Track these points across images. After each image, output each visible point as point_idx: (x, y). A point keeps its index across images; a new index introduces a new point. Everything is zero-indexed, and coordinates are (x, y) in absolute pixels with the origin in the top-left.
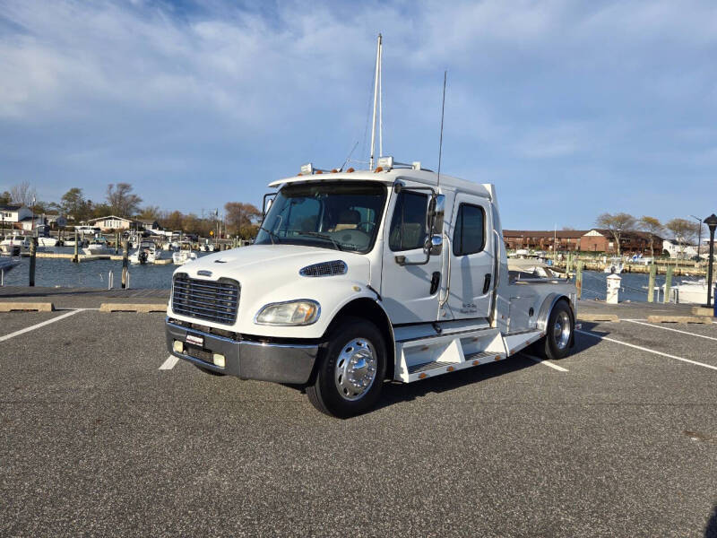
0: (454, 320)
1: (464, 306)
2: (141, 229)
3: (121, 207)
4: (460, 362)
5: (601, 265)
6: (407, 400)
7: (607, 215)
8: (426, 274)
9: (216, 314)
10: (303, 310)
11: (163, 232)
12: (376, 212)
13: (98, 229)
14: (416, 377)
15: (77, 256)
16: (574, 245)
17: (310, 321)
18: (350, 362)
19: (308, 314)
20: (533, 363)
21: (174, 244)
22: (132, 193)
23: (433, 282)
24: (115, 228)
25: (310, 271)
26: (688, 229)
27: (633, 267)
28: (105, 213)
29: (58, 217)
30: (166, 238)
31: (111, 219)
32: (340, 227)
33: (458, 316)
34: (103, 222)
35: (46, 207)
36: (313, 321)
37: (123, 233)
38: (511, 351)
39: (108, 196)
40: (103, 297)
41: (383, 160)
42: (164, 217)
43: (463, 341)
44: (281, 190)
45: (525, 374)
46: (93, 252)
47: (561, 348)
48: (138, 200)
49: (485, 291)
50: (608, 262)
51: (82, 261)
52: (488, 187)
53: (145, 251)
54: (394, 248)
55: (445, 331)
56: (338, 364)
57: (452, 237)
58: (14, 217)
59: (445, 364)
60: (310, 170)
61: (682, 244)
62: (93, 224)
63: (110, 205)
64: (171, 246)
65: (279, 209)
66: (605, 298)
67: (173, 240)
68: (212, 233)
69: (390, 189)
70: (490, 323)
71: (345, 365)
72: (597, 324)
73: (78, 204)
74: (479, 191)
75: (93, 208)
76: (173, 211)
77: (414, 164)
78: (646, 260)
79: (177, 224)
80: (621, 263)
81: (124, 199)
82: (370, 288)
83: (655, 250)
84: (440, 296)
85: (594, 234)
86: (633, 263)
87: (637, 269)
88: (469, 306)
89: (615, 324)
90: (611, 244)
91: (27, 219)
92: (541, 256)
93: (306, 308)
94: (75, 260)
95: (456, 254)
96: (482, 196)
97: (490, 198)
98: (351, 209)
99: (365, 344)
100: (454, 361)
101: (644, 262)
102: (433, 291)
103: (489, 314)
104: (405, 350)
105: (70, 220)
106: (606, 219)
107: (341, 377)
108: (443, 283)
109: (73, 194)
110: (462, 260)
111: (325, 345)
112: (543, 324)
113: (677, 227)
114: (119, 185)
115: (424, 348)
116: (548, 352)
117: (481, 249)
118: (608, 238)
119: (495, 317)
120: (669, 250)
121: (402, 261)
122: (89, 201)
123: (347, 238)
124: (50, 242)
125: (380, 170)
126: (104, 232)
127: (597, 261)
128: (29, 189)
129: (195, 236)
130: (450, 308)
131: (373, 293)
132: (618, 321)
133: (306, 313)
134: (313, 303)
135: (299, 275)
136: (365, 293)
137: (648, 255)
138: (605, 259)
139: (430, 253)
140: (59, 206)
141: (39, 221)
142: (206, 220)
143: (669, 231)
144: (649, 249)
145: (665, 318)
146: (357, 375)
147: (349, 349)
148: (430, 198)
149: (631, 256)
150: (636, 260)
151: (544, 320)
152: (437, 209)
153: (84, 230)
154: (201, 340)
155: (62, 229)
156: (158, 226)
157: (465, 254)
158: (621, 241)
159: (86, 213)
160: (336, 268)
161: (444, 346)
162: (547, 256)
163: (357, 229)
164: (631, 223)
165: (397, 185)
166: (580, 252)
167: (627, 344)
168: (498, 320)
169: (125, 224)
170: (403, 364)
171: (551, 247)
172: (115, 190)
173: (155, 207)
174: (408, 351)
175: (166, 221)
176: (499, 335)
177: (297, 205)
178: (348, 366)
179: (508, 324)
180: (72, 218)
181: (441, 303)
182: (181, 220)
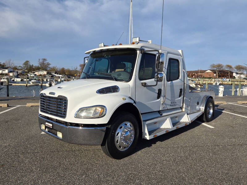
0: (167, 109)
1: (171, 103)
2: (51, 74)
3: (43, 67)
4: (171, 128)
5: (212, 82)
6: (148, 147)
7: (214, 64)
8: (156, 90)
9: (58, 113)
10: (98, 110)
11: (58, 75)
12: (132, 64)
13: (36, 75)
14: (152, 137)
15: (27, 84)
16: (202, 75)
17: (102, 116)
18: (122, 133)
19: (100, 112)
20: (199, 124)
21: (62, 79)
22: (47, 62)
23: (158, 94)
24: (42, 74)
25: (101, 91)
26: (242, 68)
27: (223, 82)
28: (38, 69)
29: (22, 71)
30: (59, 77)
31: (40, 71)
32: (117, 70)
33: (169, 107)
34: (37, 72)
35: (17, 68)
36: (103, 115)
37: (45, 76)
38: (191, 121)
39: (39, 63)
40: (30, 100)
41: (135, 39)
42: (58, 70)
43: (172, 118)
44: (90, 55)
45: (196, 130)
46: (33, 83)
47: (209, 117)
48: (49, 64)
49: (180, 96)
50: (215, 81)
51: (29, 86)
52: (180, 51)
53: (51, 82)
54: (141, 79)
55: (164, 114)
56: (116, 135)
57: (166, 74)
58: (6, 71)
59: (164, 129)
60: (103, 45)
61: (240, 74)
62: (34, 73)
63: (40, 66)
64: (61, 80)
65: (91, 63)
66: (218, 95)
67: (62, 78)
68: (75, 75)
69: (138, 52)
70: (182, 109)
71: (120, 134)
72: (218, 105)
73: (29, 66)
74: (177, 53)
75: (34, 67)
76: (62, 68)
77: (149, 41)
78: (228, 80)
79: (63, 72)
80: (219, 81)
81: (45, 64)
82: (130, 98)
83: (230, 76)
84: (162, 99)
85: (209, 71)
86: (222, 81)
87: (225, 83)
88: (173, 103)
89: (225, 105)
90: (215, 75)
91: (11, 72)
92: (191, 80)
93: (99, 109)
94: (27, 86)
95: (168, 81)
96: (178, 55)
97: (181, 56)
98: (122, 62)
99: (129, 124)
100: (168, 128)
101: (227, 81)
102: (158, 97)
103: (181, 106)
104: (147, 124)
105: (26, 72)
106: (213, 66)
107: (118, 140)
108: (162, 94)
109: (26, 63)
110: (171, 83)
111: (109, 126)
112: (203, 108)
113: (238, 68)
114: (42, 59)
115: (155, 123)
116: (204, 119)
117: (178, 78)
118: (214, 72)
119: (184, 107)
120: (235, 76)
121: (145, 85)
122: (33, 65)
123: (119, 75)
124: (19, 80)
125: (133, 43)
126: (38, 76)
127: (211, 81)
128: (11, 61)
129: (69, 76)
130: (165, 104)
131: (131, 100)
132: (226, 104)
133: (100, 111)
134: (103, 107)
135: (96, 93)
136: (128, 101)
137: (228, 78)
138: (213, 80)
139: (157, 81)
140: (22, 67)
141: (15, 72)
142: (73, 70)
143: (235, 70)
144: (228, 76)
145: (244, 102)
146: (125, 139)
147: (121, 127)
148: (157, 55)
149: (222, 78)
150: (224, 80)
151: (203, 106)
152: (160, 61)
153: (31, 75)
154: (51, 125)
155: (23, 75)
156: (57, 73)
157: (172, 81)
158: (218, 73)
159: (32, 69)
160: (114, 89)
161: (164, 121)
162: (193, 80)
163: (124, 71)
164: (222, 67)
165: (141, 50)
166: (204, 78)
167: (233, 114)
168: (185, 108)
169: (45, 73)
170: (146, 131)
171: (194, 76)
172: (41, 61)
173: (55, 66)
174: (148, 125)
175: (59, 71)
176: (186, 114)
177: (98, 62)
178: (121, 135)
179: (189, 109)
180: (27, 71)
181: (162, 102)
182: (65, 71)
